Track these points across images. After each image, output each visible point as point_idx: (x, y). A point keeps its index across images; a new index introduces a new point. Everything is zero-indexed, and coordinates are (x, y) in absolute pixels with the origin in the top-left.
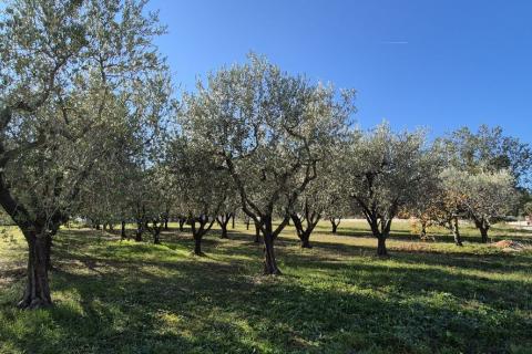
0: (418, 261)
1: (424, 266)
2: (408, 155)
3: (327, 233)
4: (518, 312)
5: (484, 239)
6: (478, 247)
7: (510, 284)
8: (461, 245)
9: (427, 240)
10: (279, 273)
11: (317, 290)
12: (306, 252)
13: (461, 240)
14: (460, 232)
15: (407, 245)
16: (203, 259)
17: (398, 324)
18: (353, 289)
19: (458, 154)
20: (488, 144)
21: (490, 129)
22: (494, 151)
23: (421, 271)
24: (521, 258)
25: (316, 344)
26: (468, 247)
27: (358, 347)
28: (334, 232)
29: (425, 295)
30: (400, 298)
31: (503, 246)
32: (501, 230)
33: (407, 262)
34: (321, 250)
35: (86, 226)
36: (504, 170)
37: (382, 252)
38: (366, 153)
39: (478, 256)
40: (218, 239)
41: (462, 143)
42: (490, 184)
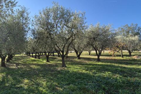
0: (108, 62)
1: (109, 64)
2: (105, 32)
3: (88, 55)
4: (129, 78)
5: (130, 55)
6: (128, 58)
7: (131, 69)
8: (123, 57)
9: (114, 56)
10: (66, 67)
11: (74, 72)
12: (79, 60)
13: (123, 56)
14: (123, 54)
15: (108, 58)
16: (49, 63)
17: (90, 82)
18: (84, 71)
19: (125, 32)
20: (133, 29)
21: (134, 25)
22: (135, 31)
23: (107, 65)
24: (139, 61)
25: (62, 89)
26: (125, 58)
27: (73, 91)
28: (90, 55)
29: (104, 73)
30: (96, 74)
31: (135, 57)
32: (137, 53)
33: (105, 63)
34: (83, 60)
35: (25, 55)
36: (136, 36)
37: (99, 60)
38: (93, 32)
39: (127, 60)
40: (57, 57)
41: (126, 29)
42: (132, 40)
